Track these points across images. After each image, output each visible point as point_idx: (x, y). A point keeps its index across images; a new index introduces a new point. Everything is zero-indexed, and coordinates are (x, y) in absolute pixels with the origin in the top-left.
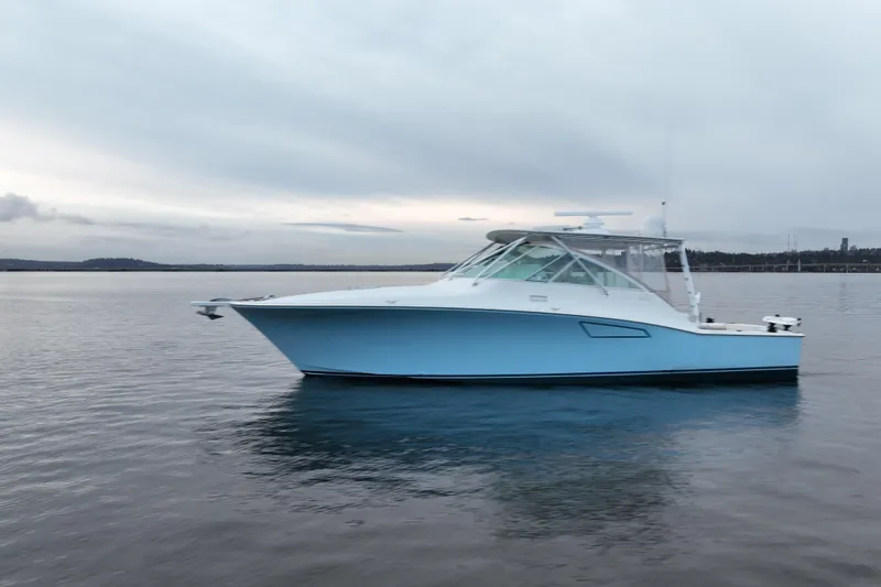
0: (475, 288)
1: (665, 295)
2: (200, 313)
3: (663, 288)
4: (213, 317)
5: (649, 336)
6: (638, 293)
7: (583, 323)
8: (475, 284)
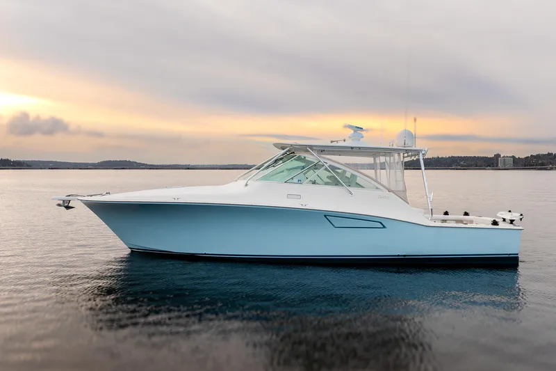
0: (246, 188)
1: (402, 195)
2: (59, 205)
3: (400, 188)
4: (68, 208)
5: (384, 227)
6: (378, 192)
7: (328, 216)
8: (246, 185)
